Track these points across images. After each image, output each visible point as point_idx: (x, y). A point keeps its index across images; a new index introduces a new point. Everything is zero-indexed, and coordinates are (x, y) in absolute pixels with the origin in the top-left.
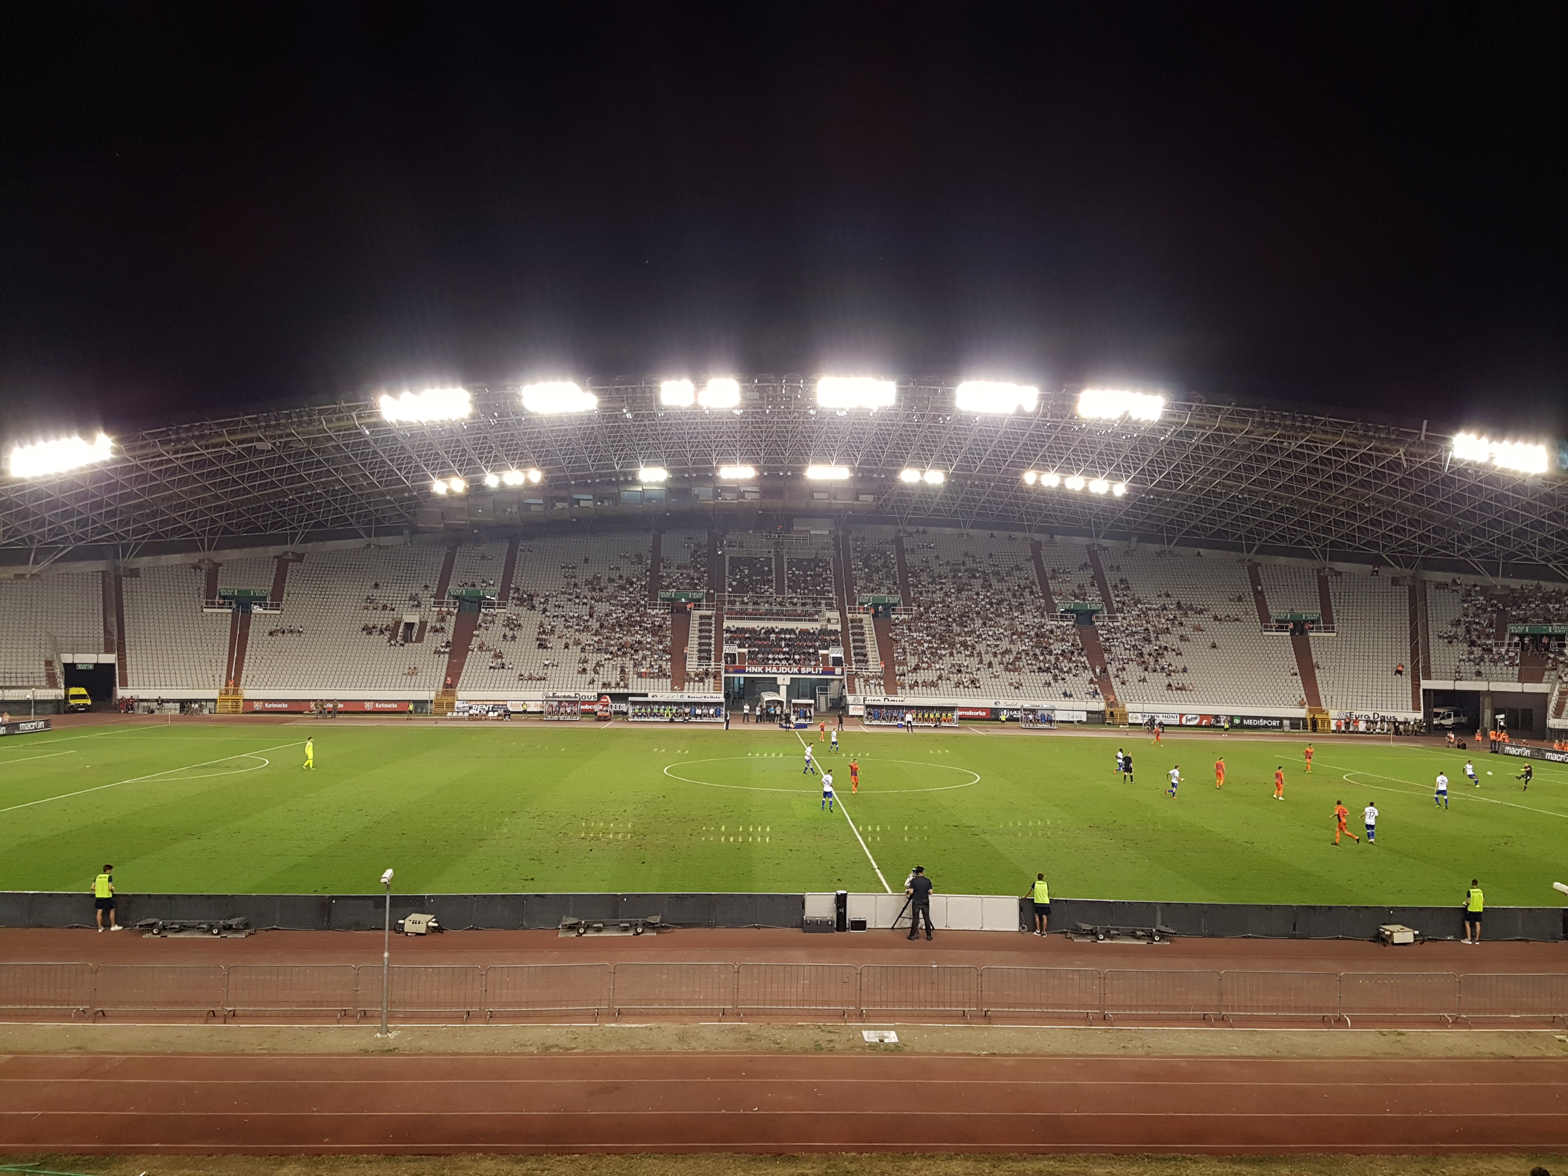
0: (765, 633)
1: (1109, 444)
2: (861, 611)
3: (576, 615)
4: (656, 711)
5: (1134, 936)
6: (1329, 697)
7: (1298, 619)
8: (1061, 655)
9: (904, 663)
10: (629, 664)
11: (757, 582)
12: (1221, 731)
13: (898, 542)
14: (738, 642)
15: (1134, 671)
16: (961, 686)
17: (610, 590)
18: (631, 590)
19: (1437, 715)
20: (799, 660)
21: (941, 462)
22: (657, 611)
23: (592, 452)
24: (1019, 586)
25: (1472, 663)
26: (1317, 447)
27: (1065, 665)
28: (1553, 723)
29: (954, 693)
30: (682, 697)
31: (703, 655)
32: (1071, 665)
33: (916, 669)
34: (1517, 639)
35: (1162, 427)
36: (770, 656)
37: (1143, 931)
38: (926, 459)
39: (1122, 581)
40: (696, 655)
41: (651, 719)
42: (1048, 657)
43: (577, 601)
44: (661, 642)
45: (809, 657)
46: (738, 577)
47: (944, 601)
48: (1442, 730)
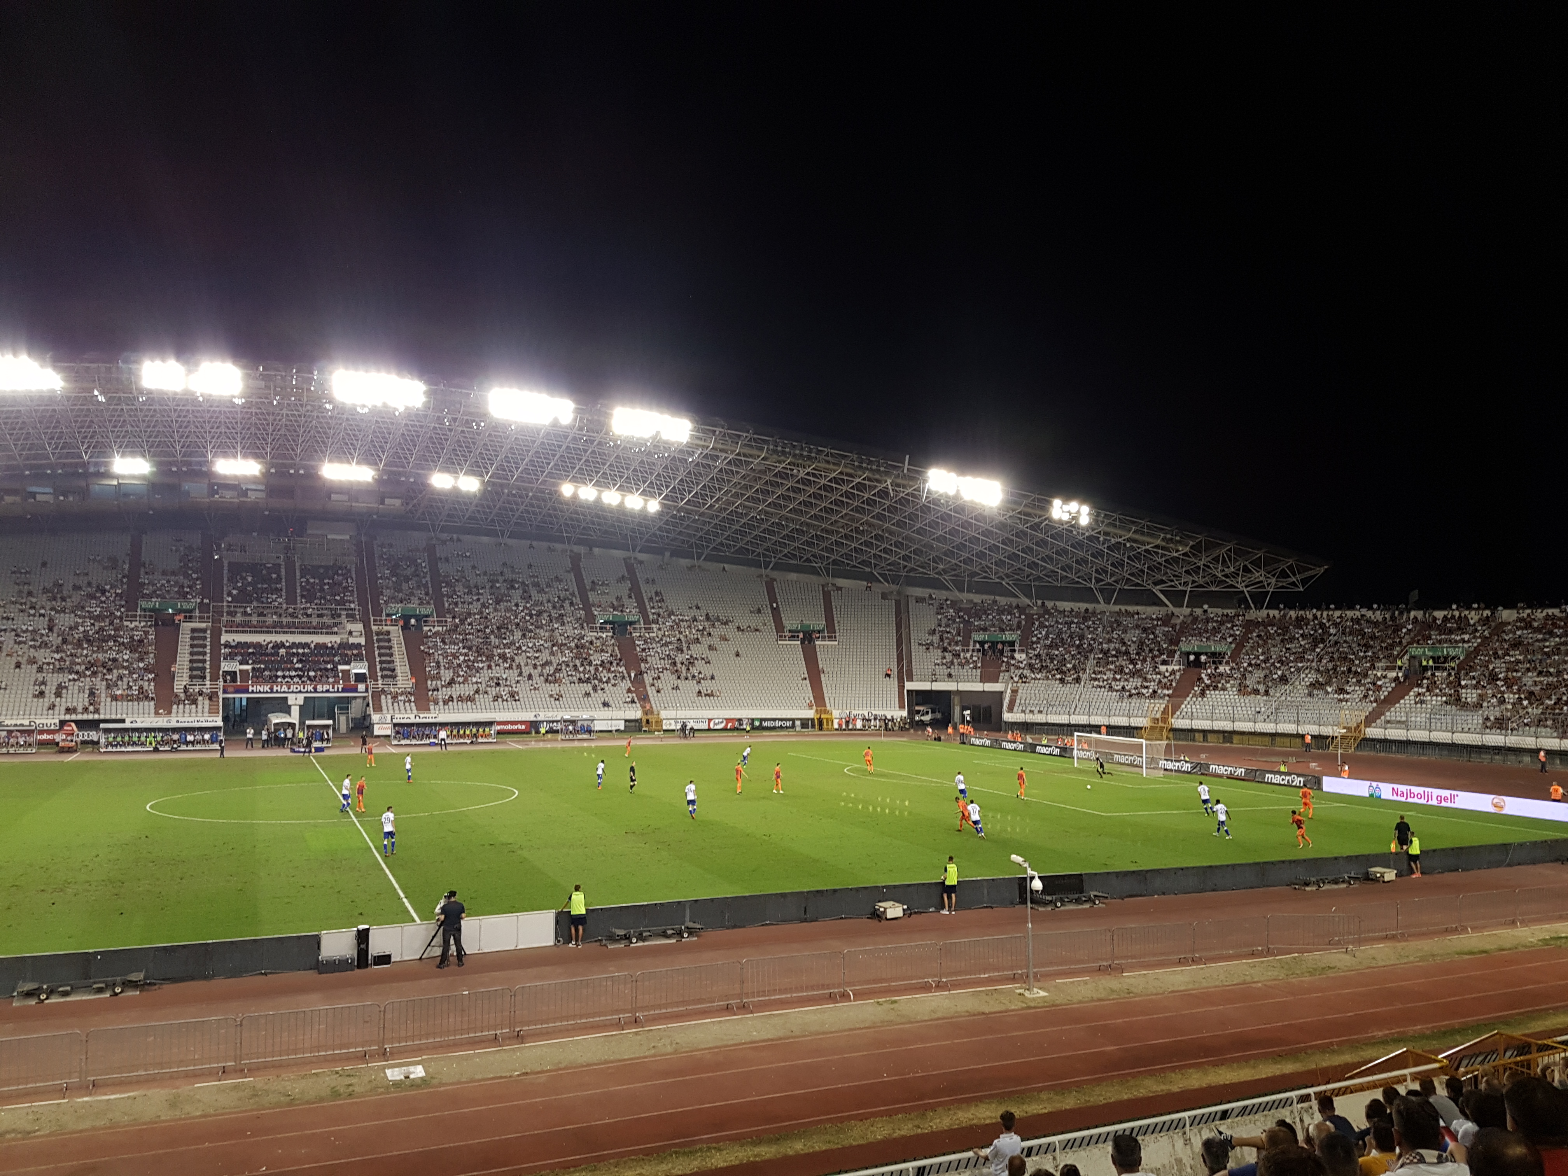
0: (273, 648)
1: (642, 462)
2: (389, 623)
3: (30, 628)
4: (135, 739)
5: (665, 935)
6: (832, 699)
7: (807, 629)
8: (601, 665)
9: (438, 677)
10: (101, 686)
11: (264, 590)
12: (744, 733)
13: (430, 549)
14: (239, 658)
15: (668, 679)
16: (500, 700)
17: (76, 598)
18: (103, 599)
19: (918, 712)
20: (315, 677)
21: (476, 470)
22: (137, 623)
23: (52, 438)
24: (559, 597)
25: (945, 667)
26: (821, 475)
27: (604, 675)
28: (1007, 717)
29: (492, 707)
30: (169, 721)
31: (195, 673)
32: (610, 675)
33: (451, 683)
34: (978, 646)
35: (688, 450)
36: (279, 673)
37: (673, 929)
38: (459, 464)
39: (657, 594)
40: (186, 674)
41: (130, 749)
42: (587, 667)
43: (32, 612)
44: (141, 660)
45: (324, 674)
46: (239, 585)
47: (481, 612)
48: (922, 725)
